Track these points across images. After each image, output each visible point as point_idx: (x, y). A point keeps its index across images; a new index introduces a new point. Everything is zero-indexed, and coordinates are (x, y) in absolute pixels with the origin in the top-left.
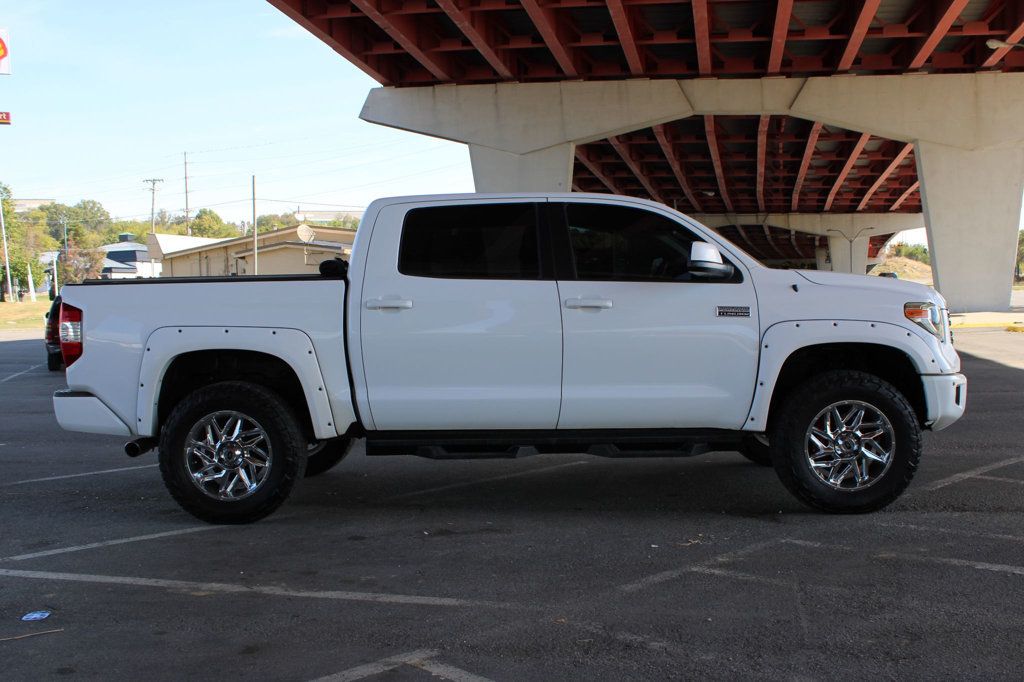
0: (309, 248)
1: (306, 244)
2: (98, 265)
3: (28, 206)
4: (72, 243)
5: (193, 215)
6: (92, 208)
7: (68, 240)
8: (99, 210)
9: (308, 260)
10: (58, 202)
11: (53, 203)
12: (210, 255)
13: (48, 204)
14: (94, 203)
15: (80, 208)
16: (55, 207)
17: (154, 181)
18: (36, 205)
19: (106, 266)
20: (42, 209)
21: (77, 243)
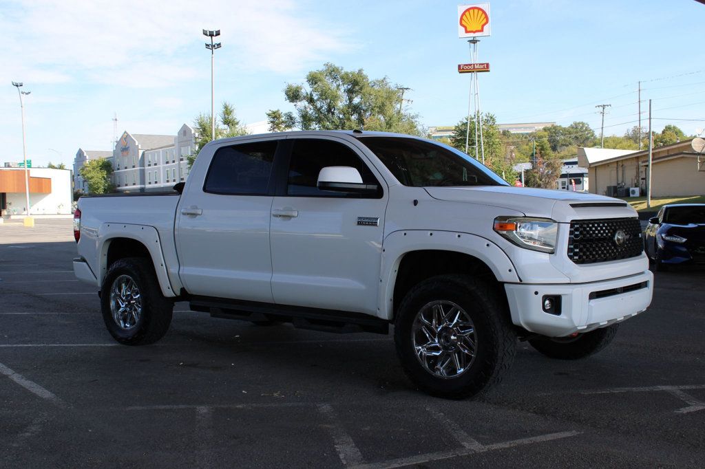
0: (702, 157)
1: (699, 154)
2: (557, 172)
3: (536, 128)
4: (538, 155)
5: (659, 131)
6: (582, 128)
7: (536, 153)
8: (586, 130)
9: (700, 167)
10: (558, 124)
11: (553, 125)
12: (625, 164)
13: (549, 126)
14: (583, 124)
15: (573, 128)
16: (555, 128)
17: (604, 107)
18: (541, 127)
19: (563, 173)
20: (545, 130)
21: (542, 156)
